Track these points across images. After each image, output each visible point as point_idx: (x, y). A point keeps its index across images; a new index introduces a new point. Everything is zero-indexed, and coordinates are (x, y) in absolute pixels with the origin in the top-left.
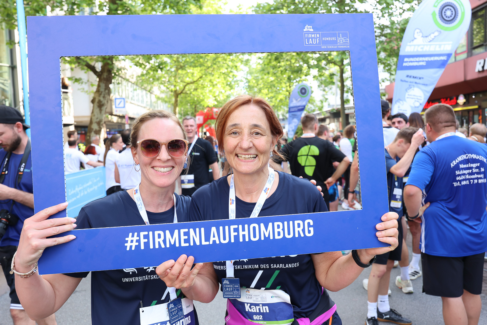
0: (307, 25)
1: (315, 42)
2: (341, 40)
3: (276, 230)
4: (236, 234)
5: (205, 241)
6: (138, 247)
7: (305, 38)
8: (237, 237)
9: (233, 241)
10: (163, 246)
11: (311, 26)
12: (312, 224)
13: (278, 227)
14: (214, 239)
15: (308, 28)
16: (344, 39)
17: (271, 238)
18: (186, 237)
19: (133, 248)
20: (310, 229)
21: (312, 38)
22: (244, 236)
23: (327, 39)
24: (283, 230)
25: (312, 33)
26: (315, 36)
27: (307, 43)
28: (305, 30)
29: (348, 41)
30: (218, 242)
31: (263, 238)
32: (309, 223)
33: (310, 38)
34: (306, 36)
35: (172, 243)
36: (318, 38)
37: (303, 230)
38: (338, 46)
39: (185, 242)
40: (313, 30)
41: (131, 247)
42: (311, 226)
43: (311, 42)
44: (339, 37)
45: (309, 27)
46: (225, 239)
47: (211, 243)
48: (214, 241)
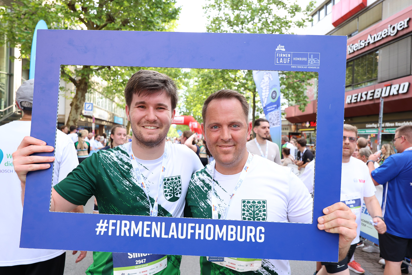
0: (280, 45)
1: (285, 62)
2: (312, 61)
3: (230, 233)
4: (193, 231)
5: (165, 235)
6: (106, 233)
7: (276, 57)
8: (193, 235)
9: (189, 237)
10: (128, 235)
11: (284, 46)
12: (263, 231)
13: (232, 230)
14: (173, 234)
15: (281, 48)
16: (315, 60)
17: (224, 239)
18: (149, 229)
19: (102, 234)
20: (261, 235)
21: (283, 58)
22: (200, 234)
23: (298, 59)
24: (236, 233)
25: (283, 53)
26: (287, 55)
27: (277, 62)
28: (277, 50)
29: (318, 62)
30: (176, 237)
31: (216, 239)
32: (261, 230)
33: (281, 57)
34: (277, 55)
35: (136, 233)
36: (289, 58)
37: (255, 236)
38: (308, 66)
39: (147, 234)
40: (285, 50)
41: (100, 232)
42: (263, 233)
43: (282, 61)
44: (310, 57)
45: (281, 46)
46: (182, 235)
47: (170, 237)
48: (173, 236)
